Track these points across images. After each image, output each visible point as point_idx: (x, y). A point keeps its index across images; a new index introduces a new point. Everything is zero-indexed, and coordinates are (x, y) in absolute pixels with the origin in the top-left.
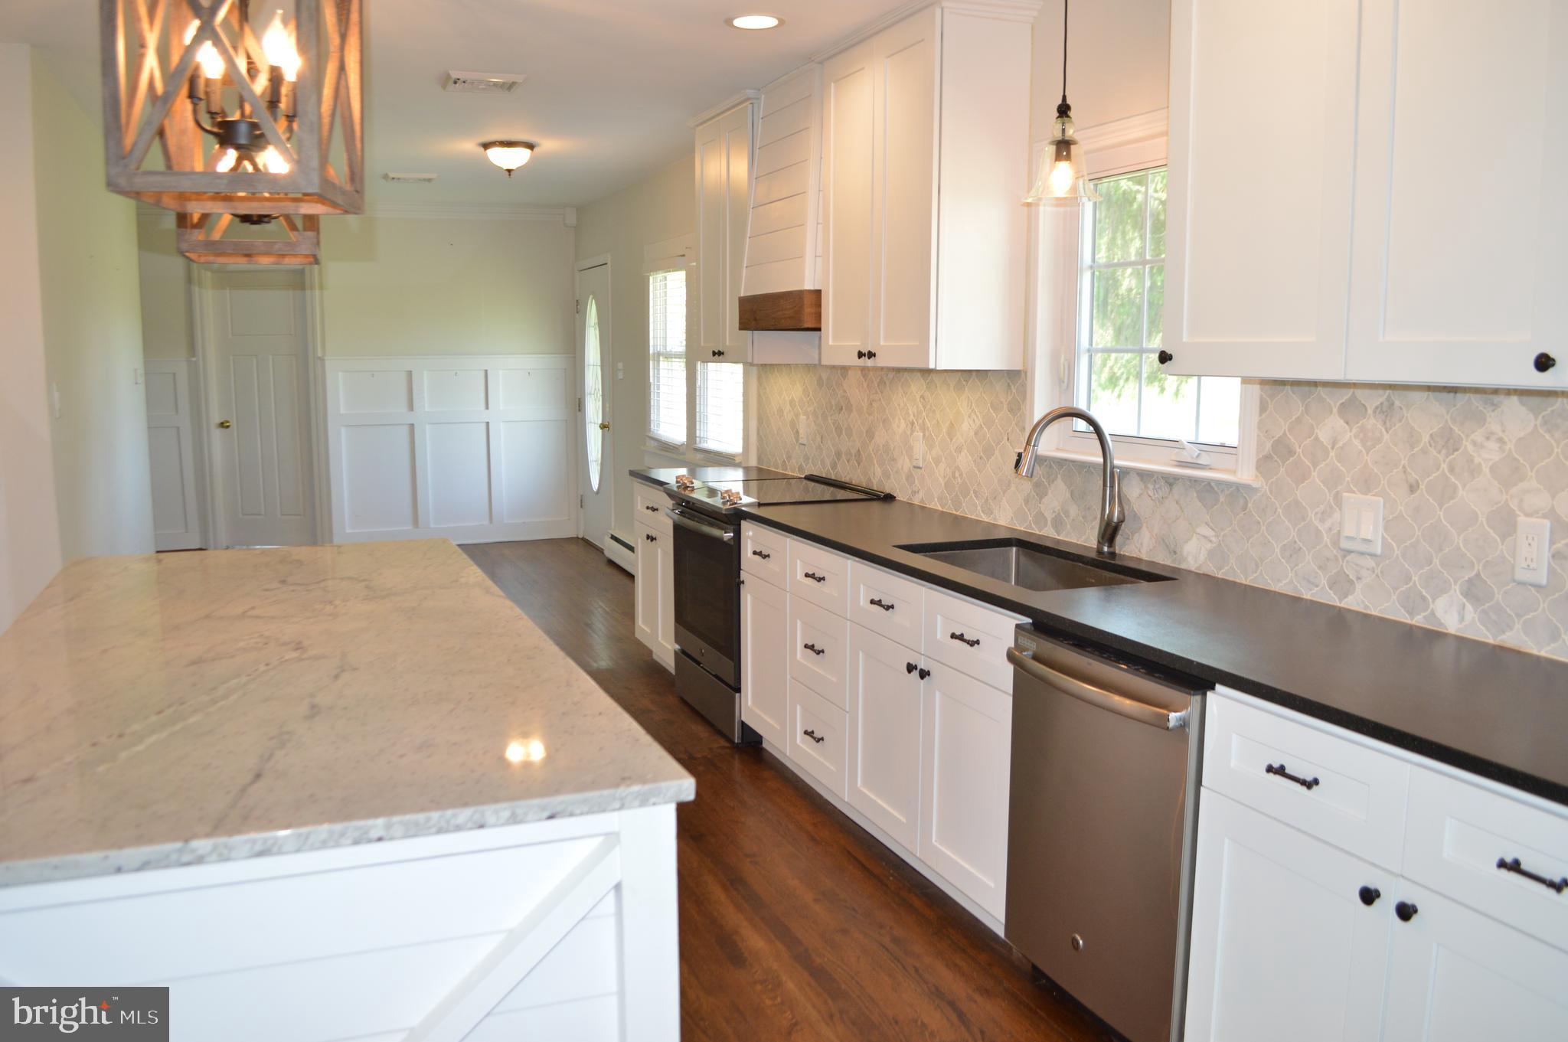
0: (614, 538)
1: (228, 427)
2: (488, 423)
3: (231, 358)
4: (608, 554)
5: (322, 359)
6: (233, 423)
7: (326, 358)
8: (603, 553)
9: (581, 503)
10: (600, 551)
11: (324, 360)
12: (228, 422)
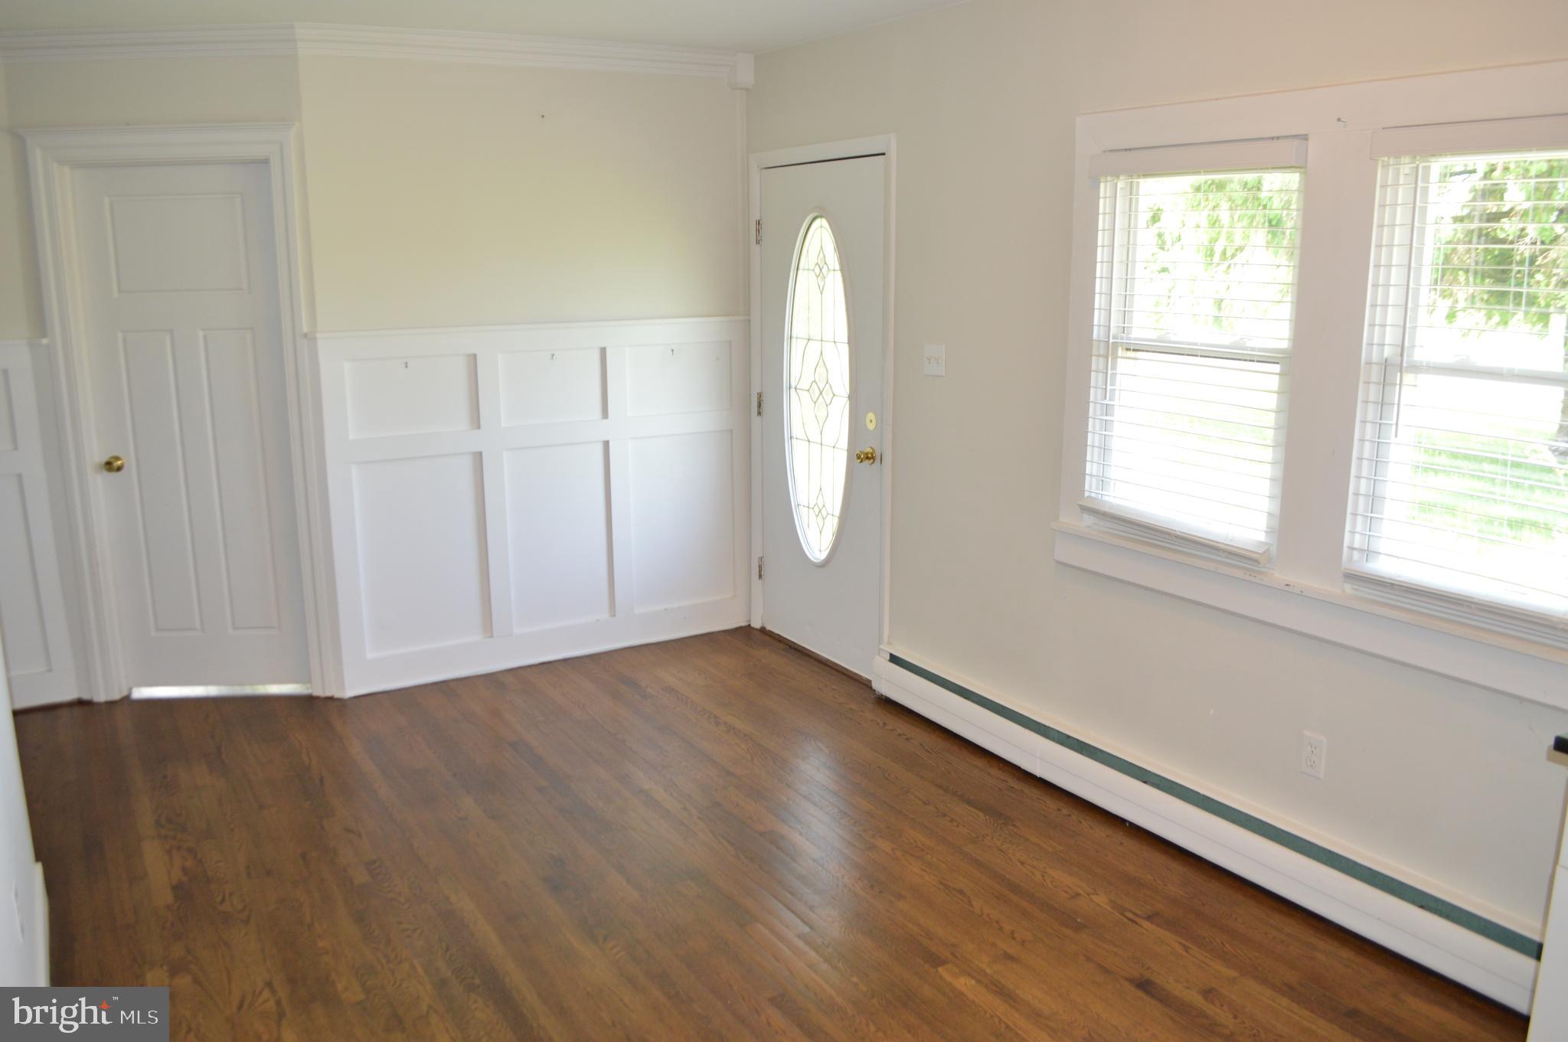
0: (894, 659)
1: (119, 469)
2: (606, 444)
3: (120, 335)
4: (883, 688)
5: (312, 338)
6: (129, 460)
7: (318, 335)
8: (871, 688)
9: (760, 571)
10: (866, 685)
11: (315, 339)
12: (117, 458)
